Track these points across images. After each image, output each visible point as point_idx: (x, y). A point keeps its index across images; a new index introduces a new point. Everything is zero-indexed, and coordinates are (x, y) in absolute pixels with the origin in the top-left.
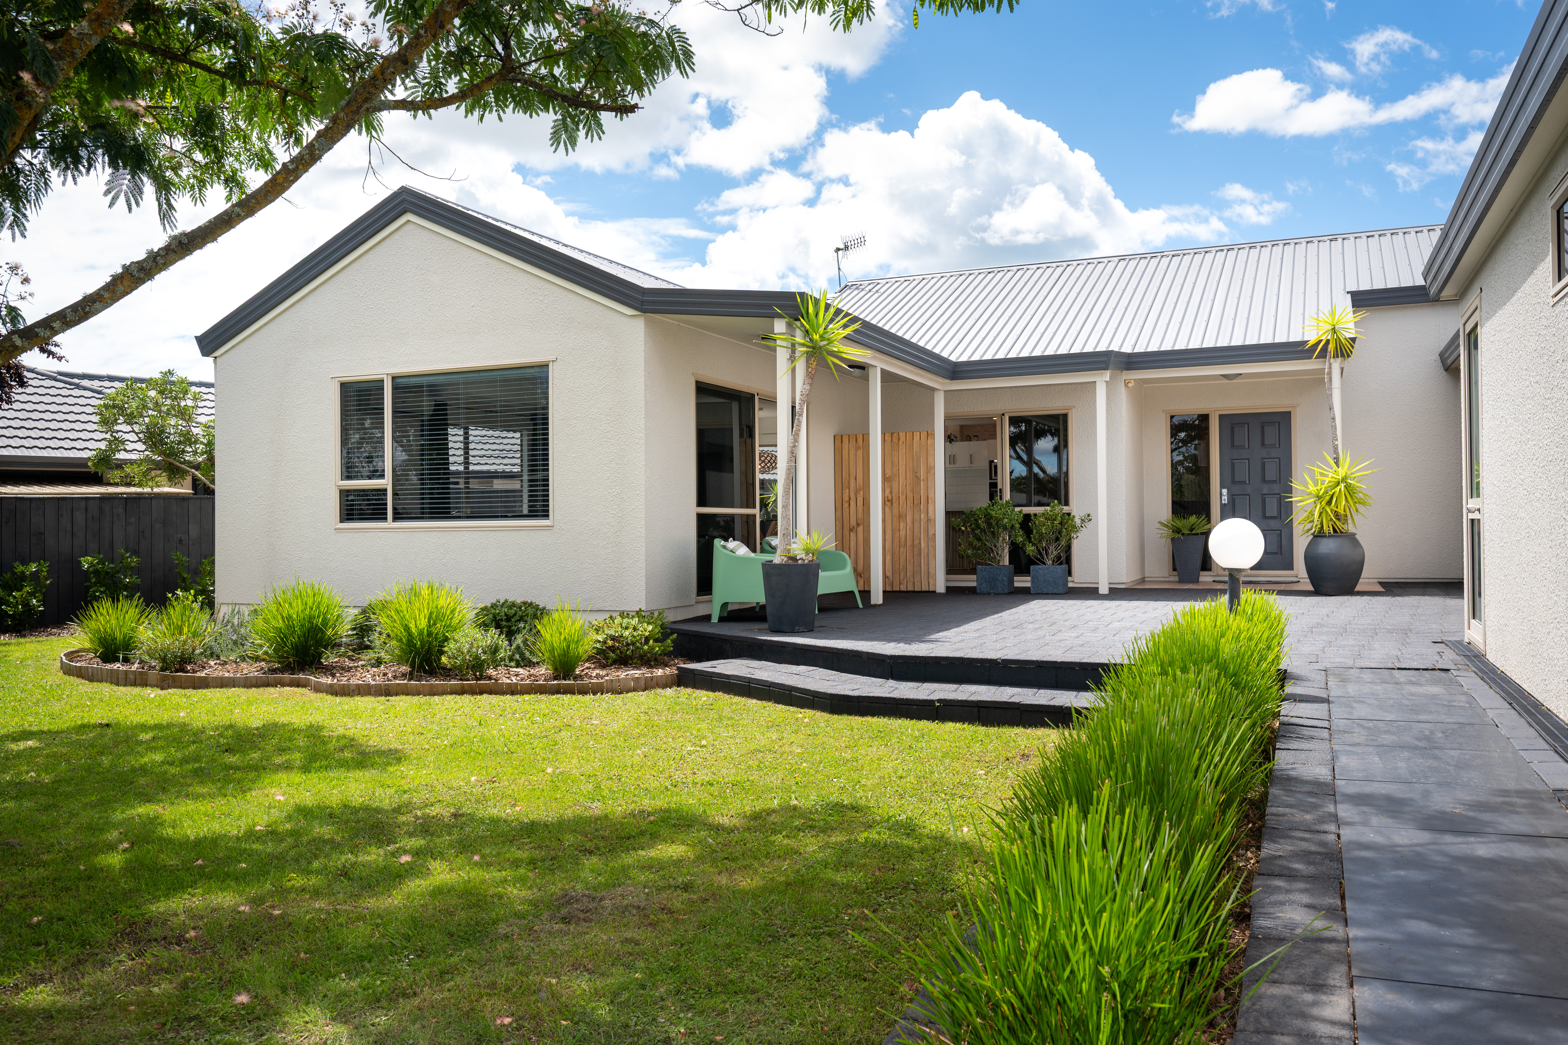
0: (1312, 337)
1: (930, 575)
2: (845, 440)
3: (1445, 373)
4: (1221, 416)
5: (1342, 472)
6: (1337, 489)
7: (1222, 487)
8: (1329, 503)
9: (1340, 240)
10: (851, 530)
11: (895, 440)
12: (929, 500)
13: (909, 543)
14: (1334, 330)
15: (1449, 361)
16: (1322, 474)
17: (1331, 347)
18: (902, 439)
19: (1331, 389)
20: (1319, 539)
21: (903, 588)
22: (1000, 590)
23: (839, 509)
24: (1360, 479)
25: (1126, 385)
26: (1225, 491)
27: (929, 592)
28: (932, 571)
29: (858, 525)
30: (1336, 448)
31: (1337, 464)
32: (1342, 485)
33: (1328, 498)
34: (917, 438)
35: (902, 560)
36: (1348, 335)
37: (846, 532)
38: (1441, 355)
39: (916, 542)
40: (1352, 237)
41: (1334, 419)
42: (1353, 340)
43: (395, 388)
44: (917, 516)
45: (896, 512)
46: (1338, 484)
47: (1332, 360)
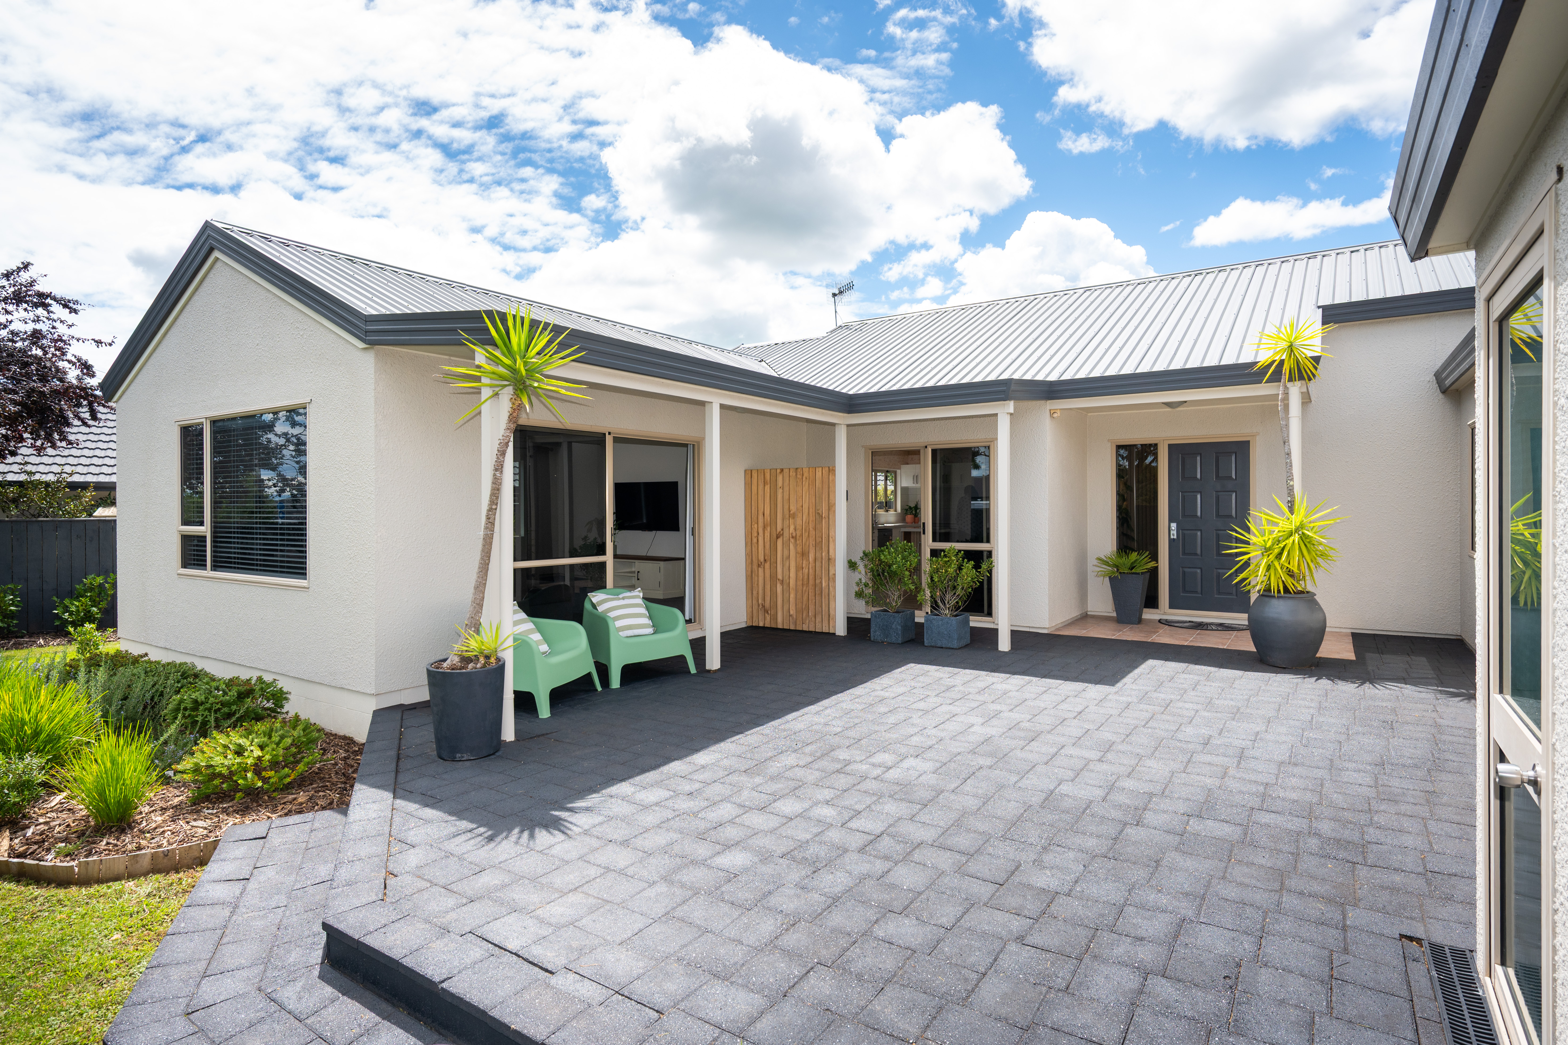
0: (1264, 357)
1: (830, 617)
2: (755, 475)
3: (1441, 396)
4: (1170, 445)
5: (1296, 519)
6: (1291, 539)
7: (1171, 521)
8: (1279, 555)
9: (1319, 257)
10: (759, 566)
11: (799, 476)
12: (829, 539)
13: (811, 582)
14: (1291, 348)
15: (1448, 382)
16: (1269, 522)
17: (1286, 367)
18: (806, 475)
19: (1287, 419)
20: (1267, 599)
21: (805, 628)
22: (894, 640)
23: (749, 544)
24: (1321, 530)
25: (1051, 415)
26: (1174, 526)
27: (829, 633)
28: (832, 612)
29: (765, 560)
30: (1291, 490)
31: (1291, 510)
32: (1296, 537)
33: (1277, 551)
34: (819, 474)
35: (805, 598)
36: (1310, 354)
37: (755, 567)
38: (1438, 375)
39: (818, 581)
40: (1333, 253)
41: (1289, 454)
42: (1317, 359)
43: (214, 433)
44: (818, 555)
45: (799, 549)
46: (1291, 534)
47: (1289, 385)
